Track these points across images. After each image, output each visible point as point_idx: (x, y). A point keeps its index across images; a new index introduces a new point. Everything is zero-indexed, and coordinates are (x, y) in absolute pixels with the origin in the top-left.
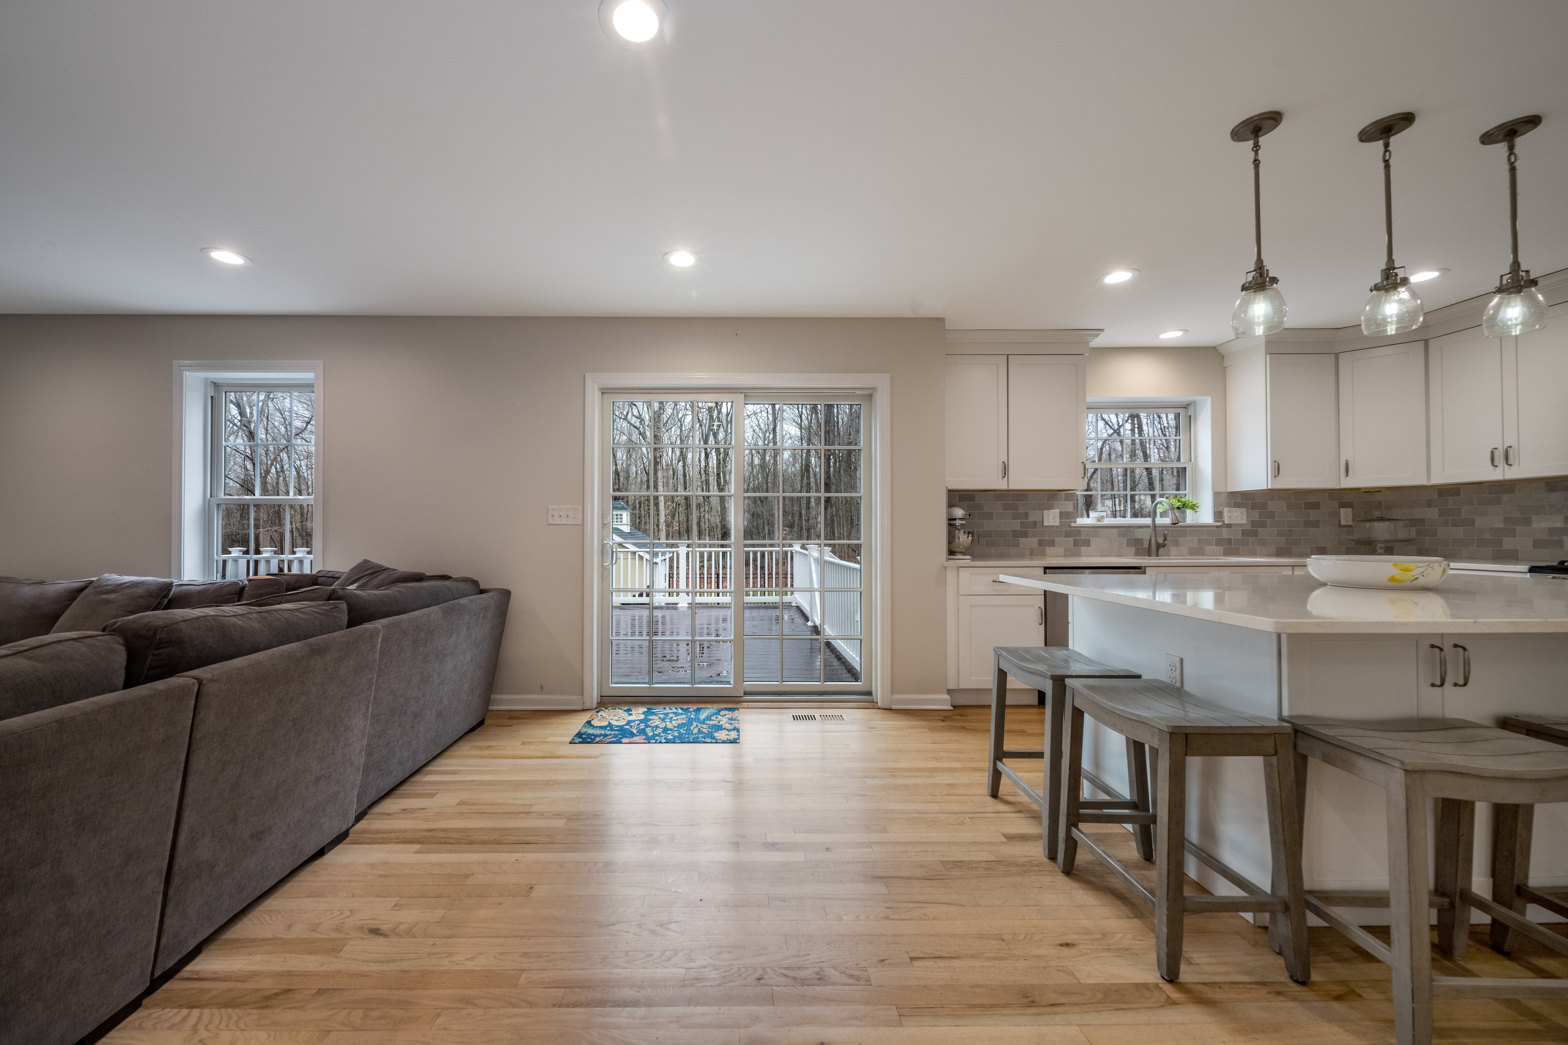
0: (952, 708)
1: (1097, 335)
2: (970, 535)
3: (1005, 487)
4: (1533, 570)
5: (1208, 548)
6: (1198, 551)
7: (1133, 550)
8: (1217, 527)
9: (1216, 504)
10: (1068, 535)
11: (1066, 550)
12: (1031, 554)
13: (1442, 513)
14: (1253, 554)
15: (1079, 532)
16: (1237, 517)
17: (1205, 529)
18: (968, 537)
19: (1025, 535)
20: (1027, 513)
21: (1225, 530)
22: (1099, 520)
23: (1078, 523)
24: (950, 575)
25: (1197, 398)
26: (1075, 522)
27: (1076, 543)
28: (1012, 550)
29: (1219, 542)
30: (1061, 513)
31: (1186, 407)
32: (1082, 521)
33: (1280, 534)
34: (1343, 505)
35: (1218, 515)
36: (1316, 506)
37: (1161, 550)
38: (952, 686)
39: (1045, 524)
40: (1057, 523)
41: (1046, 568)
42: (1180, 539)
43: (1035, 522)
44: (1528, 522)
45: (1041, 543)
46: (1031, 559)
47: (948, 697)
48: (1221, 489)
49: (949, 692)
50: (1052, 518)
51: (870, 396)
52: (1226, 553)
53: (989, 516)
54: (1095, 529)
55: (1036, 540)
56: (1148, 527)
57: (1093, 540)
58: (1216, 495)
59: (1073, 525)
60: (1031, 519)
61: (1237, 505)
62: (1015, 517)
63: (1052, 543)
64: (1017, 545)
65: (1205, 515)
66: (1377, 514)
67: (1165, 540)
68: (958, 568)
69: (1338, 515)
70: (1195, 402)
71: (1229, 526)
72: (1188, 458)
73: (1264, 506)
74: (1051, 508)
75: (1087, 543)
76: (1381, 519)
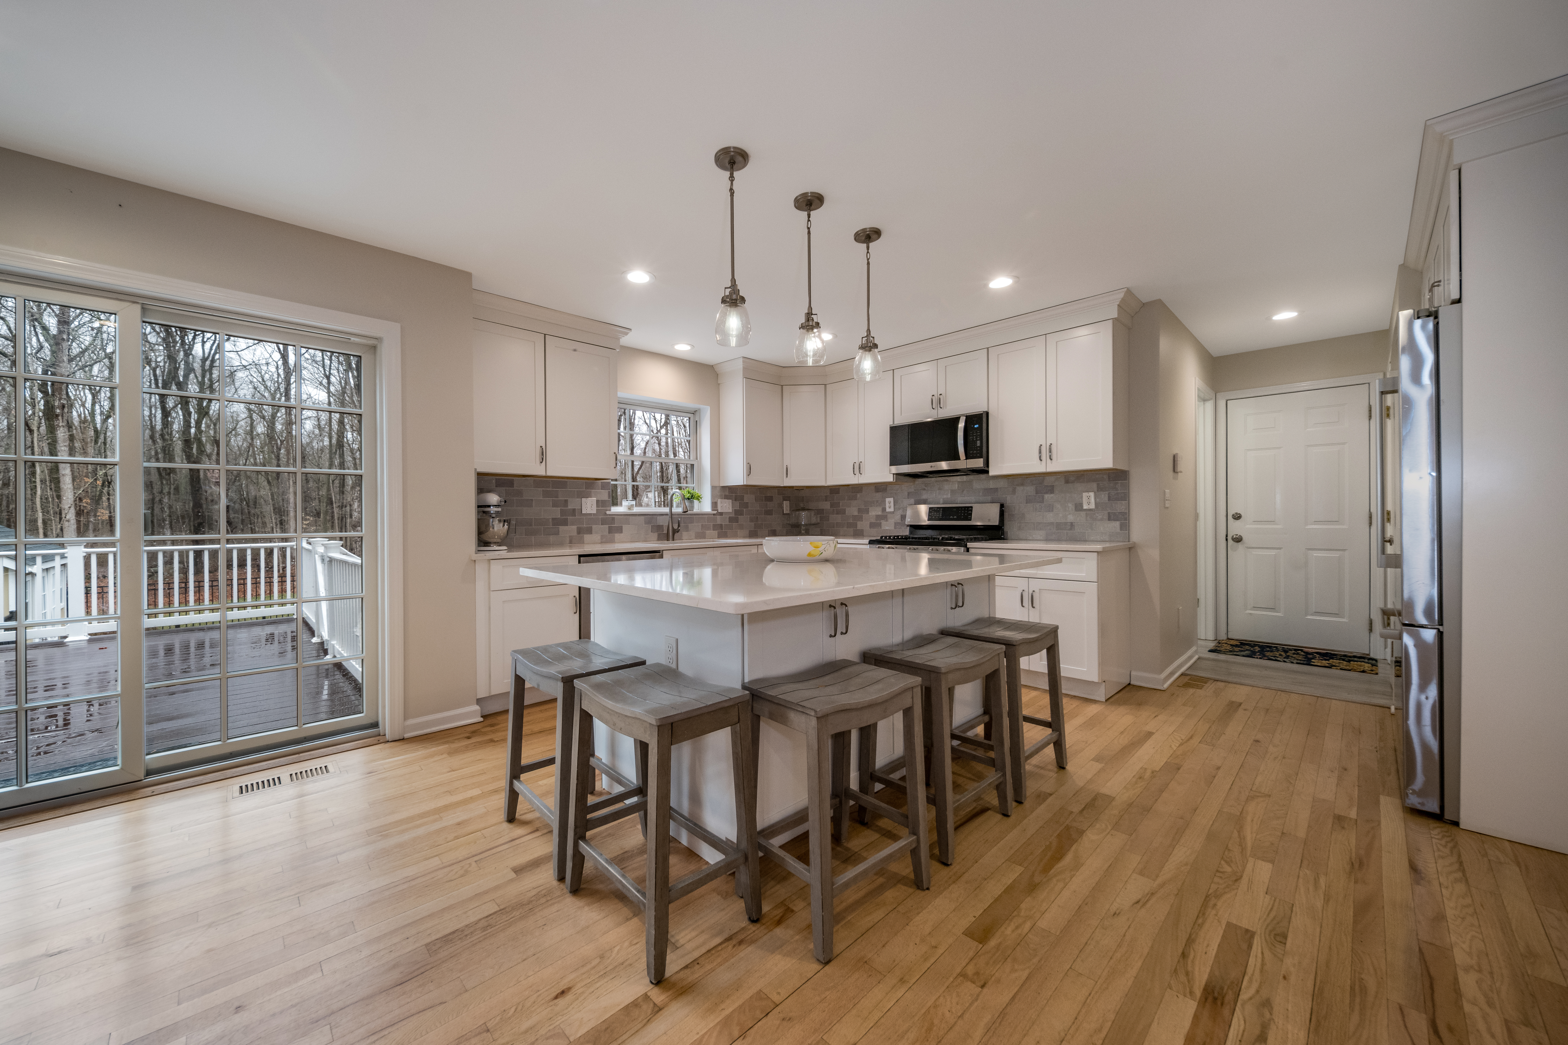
0: (482, 719)
1: (626, 334)
2: (506, 524)
3: (543, 473)
4: (871, 542)
5: (708, 532)
6: (701, 536)
7: (656, 535)
8: (714, 514)
9: (713, 496)
10: (604, 522)
11: (602, 537)
12: (571, 542)
13: (832, 506)
14: (735, 536)
15: (613, 519)
16: (726, 506)
17: (706, 517)
18: (504, 525)
19: (565, 523)
20: (566, 501)
21: (718, 517)
22: (629, 509)
23: (612, 511)
24: (480, 569)
25: (701, 406)
26: (610, 510)
27: (611, 531)
28: (552, 538)
29: (715, 527)
30: (598, 501)
31: (694, 413)
32: (615, 510)
33: (751, 521)
34: (785, 499)
35: (714, 505)
36: (770, 499)
37: (676, 535)
38: (482, 694)
39: (583, 512)
40: (594, 512)
41: (580, 556)
42: (690, 525)
43: (574, 510)
44: (867, 511)
45: (580, 531)
46: (571, 547)
47: (477, 708)
48: (716, 484)
49: (479, 701)
50: (589, 506)
51: (374, 348)
52: (720, 536)
53: (529, 503)
54: (626, 517)
55: (575, 527)
56: (667, 514)
57: (625, 527)
58: (713, 488)
59: (608, 512)
60: (572, 507)
61: (726, 498)
62: (555, 505)
63: (589, 531)
64: (557, 533)
65: (705, 506)
66: (802, 506)
67: (679, 526)
68: (489, 560)
69: (781, 506)
70: (699, 409)
71: (721, 514)
72: (695, 457)
73: (742, 498)
74: (588, 496)
75: (620, 530)
76: (804, 510)
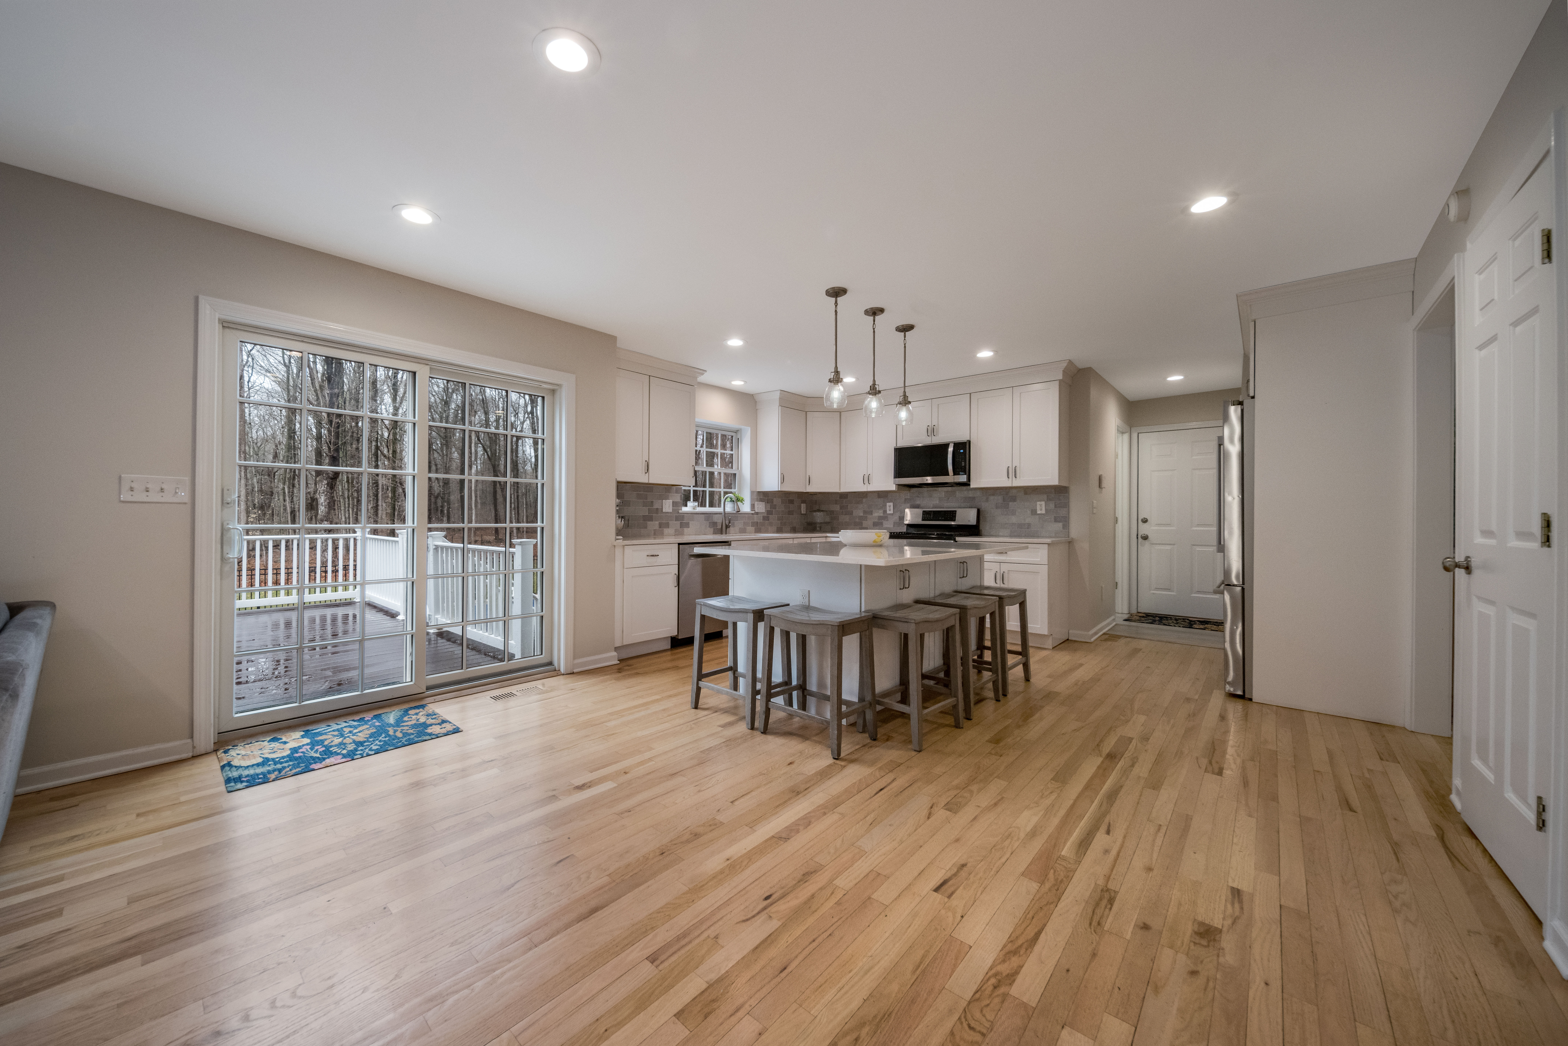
0: (620, 662)
1: (703, 373)
3: (646, 481)
5: (748, 528)
6: (743, 531)
7: (713, 530)
8: (752, 514)
9: (752, 499)
10: (677, 519)
11: (676, 530)
12: (655, 534)
14: (767, 531)
15: (684, 516)
16: (761, 507)
17: (747, 515)
18: (621, 520)
19: (651, 519)
20: (652, 502)
21: (756, 516)
22: (694, 509)
24: (618, 552)
25: (743, 428)
26: (681, 509)
27: (681, 526)
28: (644, 531)
29: (753, 524)
30: (673, 502)
31: (737, 433)
32: (684, 509)
33: (779, 519)
34: (803, 502)
35: (753, 506)
36: (794, 502)
37: (728, 530)
39: (664, 510)
40: (671, 510)
42: (735, 522)
43: (657, 509)
45: (660, 526)
46: (655, 538)
47: (616, 654)
48: (754, 489)
49: (616, 650)
50: (667, 506)
52: (755, 531)
54: (692, 515)
55: (657, 523)
56: (721, 514)
57: (691, 523)
58: (752, 493)
59: (680, 511)
60: (656, 506)
61: (761, 500)
62: (647, 505)
63: (667, 526)
64: (646, 527)
65: (747, 506)
66: (817, 507)
67: (729, 522)
68: (624, 546)
69: (800, 508)
70: (742, 431)
71: (757, 513)
72: (737, 467)
73: (773, 501)
74: (667, 498)
75: (687, 525)
76: (819, 511)
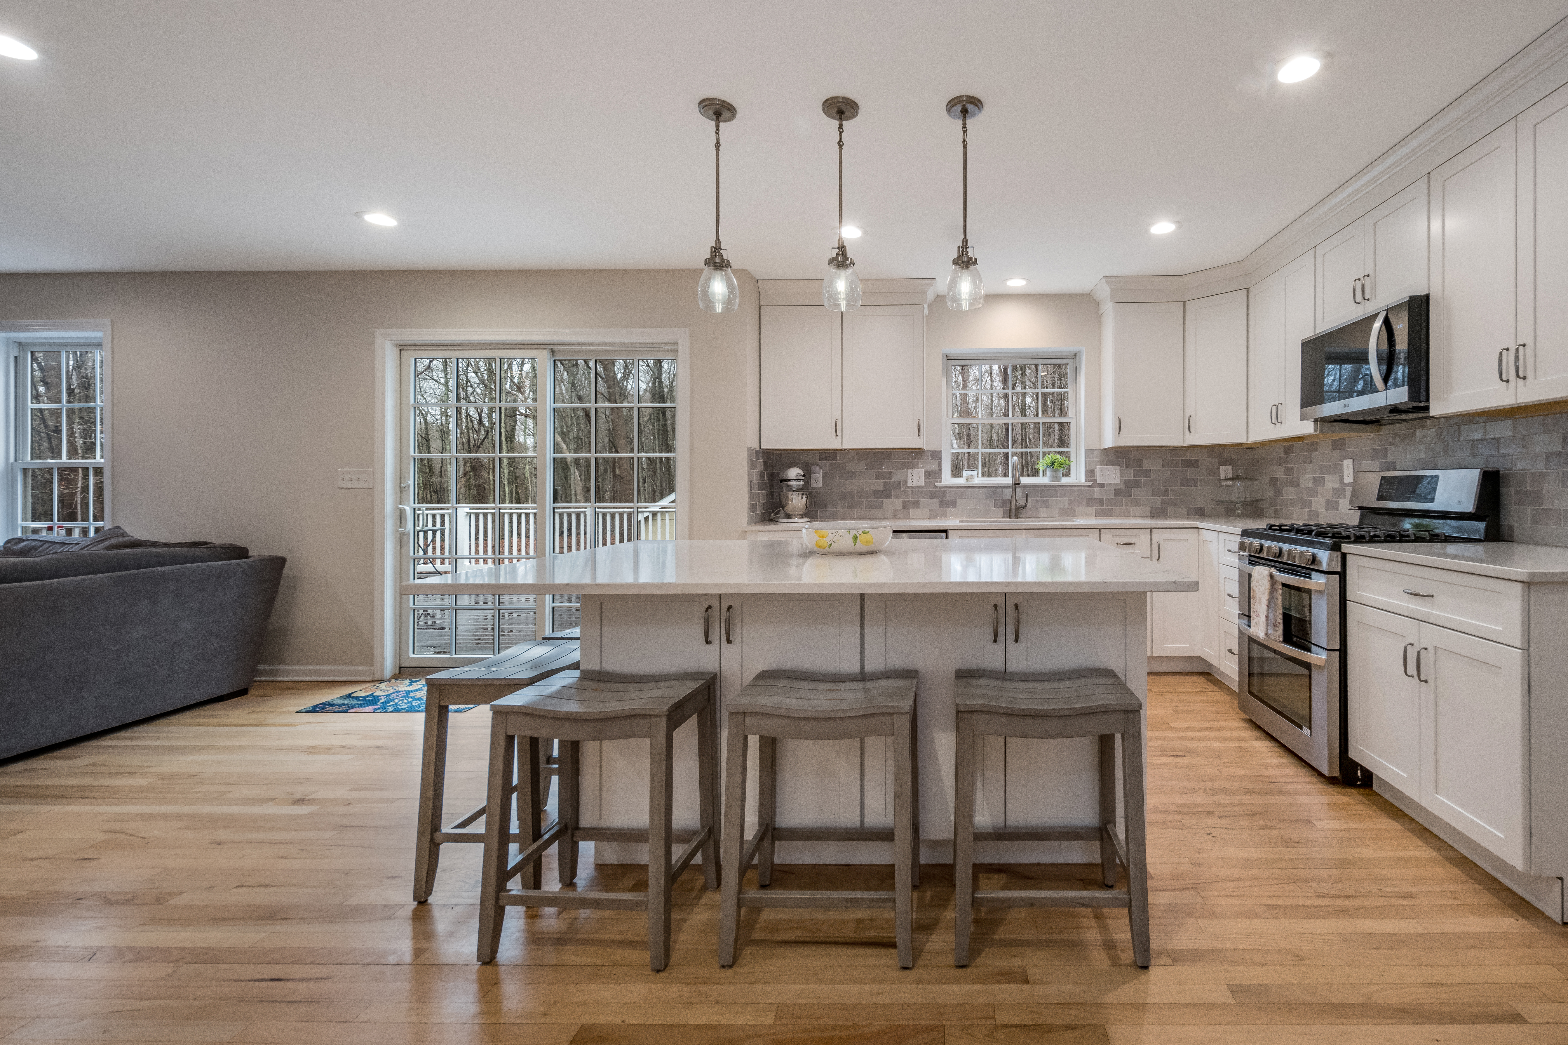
3: (838, 446)
5: (1079, 508)
6: (1069, 513)
7: (1000, 510)
8: (1089, 486)
9: (1089, 463)
10: (933, 495)
11: (930, 512)
12: (895, 516)
14: (1126, 515)
15: (945, 493)
16: (1111, 475)
17: (1077, 488)
19: (889, 496)
20: (890, 473)
21: (1097, 490)
22: (970, 481)
23: (945, 483)
26: (942, 483)
27: (942, 504)
28: (875, 512)
29: (1091, 502)
30: (925, 472)
32: (948, 482)
33: (1155, 495)
34: (1223, 463)
35: (1090, 473)
36: (1194, 463)
37: (1022, 511)
39: (909, 484)
40: (921, 484)
42: (1050, 500)
43: (899, 482)
45: (905, 505)
46: (894, 521)
48: (1095, 446)
50: (916, 477)
52: (1098, 515)
53: (851, 476)
54: (967, 490)
55: (899, 500)
57: (959, 501)
58: (1089, 452)
59: (937, 485)
60: (895, 478)
61: (1111, 463)
62: (878, 477)
63: (916, 504)
64: (881, 507)
65: (1077, 476)
69: (1217, 473)
71: (1102, 485)
73: (1139, 464)
74: (916, 466)
75: (953, 504)
